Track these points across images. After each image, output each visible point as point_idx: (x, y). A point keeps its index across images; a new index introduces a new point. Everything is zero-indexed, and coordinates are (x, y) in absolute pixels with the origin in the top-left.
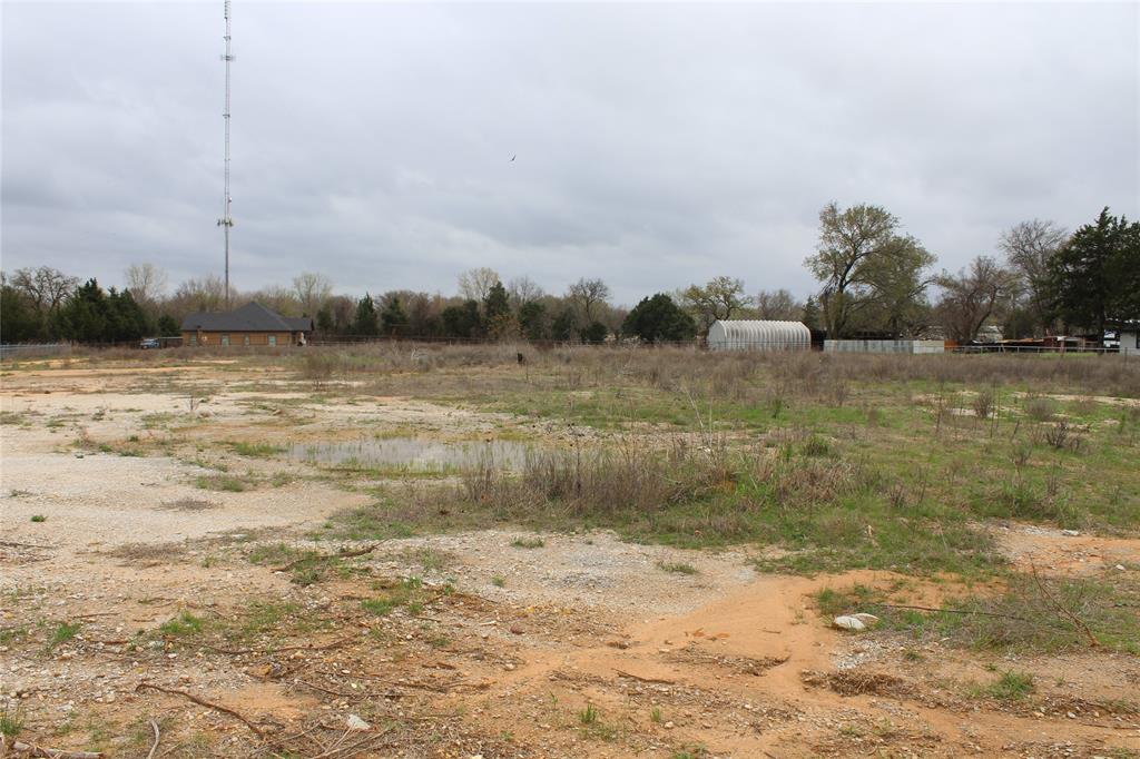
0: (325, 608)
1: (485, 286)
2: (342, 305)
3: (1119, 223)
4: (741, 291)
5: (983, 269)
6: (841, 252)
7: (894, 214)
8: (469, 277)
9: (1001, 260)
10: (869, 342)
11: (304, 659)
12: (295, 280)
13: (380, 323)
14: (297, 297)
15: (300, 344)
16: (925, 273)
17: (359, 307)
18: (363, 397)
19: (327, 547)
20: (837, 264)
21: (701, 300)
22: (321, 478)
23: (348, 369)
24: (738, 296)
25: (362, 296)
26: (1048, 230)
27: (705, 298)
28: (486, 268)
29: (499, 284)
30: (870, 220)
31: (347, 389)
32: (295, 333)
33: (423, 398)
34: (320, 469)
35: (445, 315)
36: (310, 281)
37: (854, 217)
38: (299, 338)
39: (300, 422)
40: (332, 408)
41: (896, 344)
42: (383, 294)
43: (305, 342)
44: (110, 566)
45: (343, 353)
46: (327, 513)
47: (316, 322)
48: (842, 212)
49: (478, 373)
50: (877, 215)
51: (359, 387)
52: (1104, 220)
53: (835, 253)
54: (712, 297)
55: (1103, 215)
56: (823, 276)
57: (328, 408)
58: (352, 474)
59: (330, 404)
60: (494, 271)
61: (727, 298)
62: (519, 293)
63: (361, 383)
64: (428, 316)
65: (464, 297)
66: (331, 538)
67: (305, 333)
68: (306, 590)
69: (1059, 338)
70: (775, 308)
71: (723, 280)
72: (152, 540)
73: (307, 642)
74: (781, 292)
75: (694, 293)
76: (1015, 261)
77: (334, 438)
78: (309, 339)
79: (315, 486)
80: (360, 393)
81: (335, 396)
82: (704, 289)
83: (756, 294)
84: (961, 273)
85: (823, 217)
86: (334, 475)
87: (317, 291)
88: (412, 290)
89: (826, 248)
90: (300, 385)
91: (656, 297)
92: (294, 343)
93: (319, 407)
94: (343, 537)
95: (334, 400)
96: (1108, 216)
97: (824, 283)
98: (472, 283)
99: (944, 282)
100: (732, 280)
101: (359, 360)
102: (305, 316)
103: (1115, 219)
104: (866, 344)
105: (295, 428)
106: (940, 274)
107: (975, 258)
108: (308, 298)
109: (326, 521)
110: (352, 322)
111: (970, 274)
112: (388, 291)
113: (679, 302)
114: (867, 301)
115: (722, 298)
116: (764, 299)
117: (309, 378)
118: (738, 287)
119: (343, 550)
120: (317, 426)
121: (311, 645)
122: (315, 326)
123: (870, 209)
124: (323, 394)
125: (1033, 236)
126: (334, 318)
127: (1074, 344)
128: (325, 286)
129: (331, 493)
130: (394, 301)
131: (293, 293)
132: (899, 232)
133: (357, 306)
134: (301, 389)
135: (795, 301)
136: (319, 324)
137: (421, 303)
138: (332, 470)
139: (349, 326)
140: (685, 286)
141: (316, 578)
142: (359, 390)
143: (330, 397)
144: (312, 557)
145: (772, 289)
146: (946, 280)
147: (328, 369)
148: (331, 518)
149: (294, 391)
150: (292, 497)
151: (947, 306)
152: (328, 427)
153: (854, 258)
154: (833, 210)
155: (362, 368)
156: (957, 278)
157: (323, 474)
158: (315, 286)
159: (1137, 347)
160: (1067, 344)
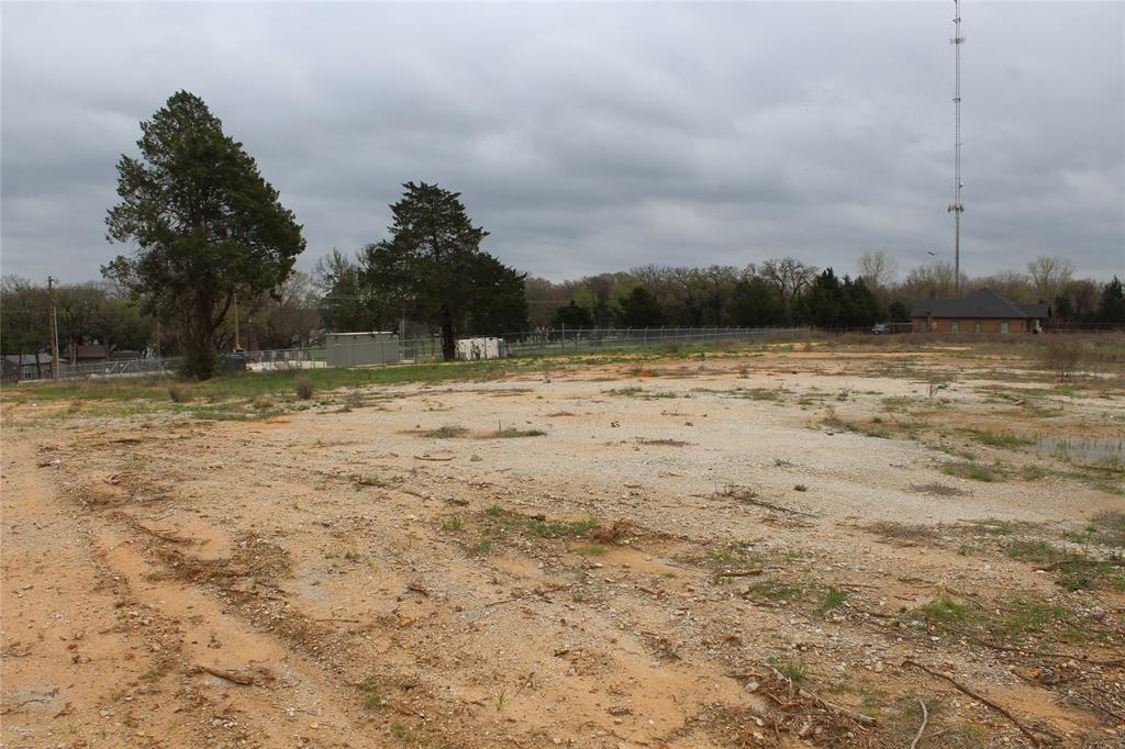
0: (1099, 619)
2: (1085, 289)
11: (1078, 671)
12: (1030, 264)
14: (1031, 282)
15: (1035, 332)
17: (1106, 293)
18: (1117, 391)
19: (1099, 553)
22: (1078, 476)
23: (1097, 360)
25: (1108, 279)
31: (1096, 382)
32: (1030, 320)
34: (1075, 466)
36: (1048, 266)
38: (1035, 325)
39: (1046, 414)
40: (1081, 401)
43: (1040, 330)
44: (868, 541)
45: (1088, 343)
46: (1089, 514)
47: (1054, 308)
51: (1111, 379)
57: (1076, 401)
58: (1113, 475)
59: (1079, 397)
63: (1113, 375)
66: (1098, 542)
67: (1041, 320)
68: (1074, 595)
72: (906, 521)
73: (1080, 652)
77: (1087, 433)
78: (1046, 327)
79: (1071, 484)
80: (1114, 387)
81: (1083, 388)
86: (1092, 473)
87: (1056, 275)
90: (1042, 375)
92: (1028, 330)
93: (1066, 399)
94: (1110, 543)
95: (1083, 393)
101: (1107, 350)
102: (1041, 302)
105: (1041, 420)
108: (1044, 284)
109: (1088, 524)
110: (1096, 308)
117: (1051, 368)
119: (1114, 558)
120: (1066, 419)
121: (1085, 657)
122: (1053, 311)
124: (1070, 386)
126: (1074, 304)
128: (1065, 270)
129: (1091, 493)
131: (1027, 278)
133: (1101, 291)
134: (1042, 379)
136: (1059, 311)
138: (1089, 468)
139: (1092, 313)
141: (1084, 584)
142: (1111, 383)
143: (1078, 389)
144: (1076, 561)
147: (1072, 358)
148: (1093, 520)
149: (1035, 381)
150: (1047, 493)
152: (1079, 421)
155: (1113, 359)
157: (1079, 471)
158: (1053, 270)
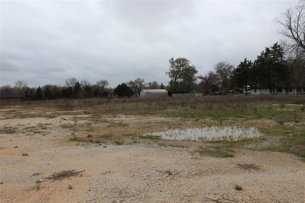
1: (73, 83)
2: (32, 90)
4: (144, 82)
5: (211, 74)
6: (176, 70)
7: (189, 60)
8: (68, 80)
9: (215, 72)
12: (15, 83)
13: (43, 94)
14: (16, 88)
16: (196, 75)
20: (174, 74)
21: (133, 85)
24: (143, 83)
25: (38, 87)
27: (134, 84)
28: (73, 78)
29: (78, 82)
30: (182, 62)
32: (20, 98)
35: (62, 91)
36: (20, 83)
37: (178, 61)
42: (44, 86)
48: (175, 59)
50: (184, 60)
52: (245, 61)
53: (174, 71)
54: (136, 84)
55: (245, 60)
56: (171, 77)
60: (75, 78)
61: (140, 84)
62: (83, 84)
64: (57, 92)
65: (67, 86)
69: (231, 91)
71: (139, 79)
74: (154, 82)
75: (131, 83)
76: (218, 72)
82: (134, 82)
83: (148, 82)
84: (205, 75)
85: (170, 61)
89: (172, 69)
91: (122, 84)
92: (20, 101)
96: (247, 60)
97: (171, 79)
98: (69, 83)
99: (201, 78)
100: (141, 79)
104: (183, 95)
106: (199, 76)
107: (209, 71)
110: (35, 94)
111: (208, 76)
113: (128, 85)
114: (181, 83)
115: (139, 84)
116: (150, 84)
118: (143, 81)
123: (182, 59)
125: (222, 65)
126: (29, 93)
127: (234, 92)
128: (25, 84)
130: (48, 88)
132: (190, 65)
133: (36, 89)
135: (158, 84)
137: (55, 88)
140: (129, 81)
145: (152, 81)
146: (201, 77)
151: (202, 83)
153: (179, 72)
154: (172, 59)
158: (22, 84)
159: (255, 92)
160: (232, 92)
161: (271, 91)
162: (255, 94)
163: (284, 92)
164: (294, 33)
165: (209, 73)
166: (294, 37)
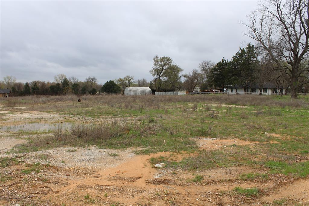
0: (10, 174)
1: (62, 79)
2: (19, 85)
3: (226, 61)
4: (133, 79)
5: (195, 73)
6: (159, 68)
7: (172, 59)
8: (57, 77)
9: (199, 71)
10: (167, 92)
11: (2, 190)
12: (4, 78)
13: (31, 90)
14: (5, 83)
15: (6, 97)
16: (180, 74)
17: (25, 86)
18: (25, 112)
19: (12, 156)
20: (158, 72)
21: (122, 82)
22: (11, 136)
23: (20, 104)
24: (132, 81)
25: (25, 83)
26: (210, 63)
27: (123, 81)
28: (62, 74)
29: (66, 78)
30: (166, 60)
31: (20, 110)
32: (5, 94)
33: (43, 111)
34: (11, 133)
35: (50, 87)
36: (9, 78)
37: (162, 59)
38: (6, 95)
39: (5, 120)
40: (15, 115)
41: (174, 92)
42: (32, 82)
43: (8, 96)
45: (20, 99)
46: (12, 146)
47: (11, 90)
48: (159, 58)
49: (60, 104)
50: (168, 59)
51: (24, 109)
52: (223, 60)
53: (157, 69)
54: (125, 81)
55: (223, 59)
56: (154, 75)
57: (14, 115)
58: (21, 134)
59: (15, 114)
60: (64, 75)
61: (129, 81)
62: (72, 81)
63: (25, 108)
64: (46, 88)
65: (56, 82)
66: (13, 153)
67: (8, 93)
68: (5, 169)
69: (214, 90)
70: (142, 84)
71: (128, 76)
73: (4, 184)
74: (143, 79)
75: (120, 80)
76: (202, 71)
77: (16, 124)
78: (9, 95)
79: (9, 138)
80: (24, 111)
81: (16, 112)
82: (123, 79)
83: (137, 80)
84: (189, 74)
85: (154, 59)
86: (15, 134)
87: (11, 81)
88: (40, 80)
89: (155, 67)
90: (5, 109)
91: (110, 81)
92: (4, 96)
93: (11, 115)
94: (17, 153)
95: (16, 113)
97: (155, 77)
98: (58, 79)
99: (185, 76)
100: (130, 76)
101: (24, 101)
102: (8, 88)
103: (226, 60)
104: (166, 93)
105: (4, 121)
106: (184, 74)
107: (193, 69)
108: (9, 84)
109: (12, 148)
110: (23, 90)
111: (191, 74)
112: (33, 81)
113: (116, 83)
114: (166, 82)
115: (128, 81)
116: (139, 81)
117: (9, 107)
118: (132, 78)
119: (16, 156)
120: (11, 121)
121: (5, 185)
122: (11, 91)
123: (166, 57)
124: (13, 111)
125: (207, 64)
126: (17, 89)
128: (14, 80)
129: (14, 140)
130: (35, 84)
131: (4, 82)
132: (174, 63)
133: (24, 85)
134: (6, 110)
135: (147, 82)
136: (13, 91)
137: (43, 84)
138: (15, 133)
139: (22, 91)
140: (118, 78)
141: (7, 165)
142: (24, 110)
143: (15, 112)
144: (7, 159)
145: (141, 79)
146: (186, 76)
147: (15, 104)
148: (13, 147)
149: (3, 111)
151: (186, 82)
152: (14, 121)
153: (162, 70)
154: (157, 57)
155: (25, 103)
156: (188, 75)
157: (12, 134)
158: (11, 79)
159: (231, 92)
160: (216, 91)
161: (245, 91)
162: (232, 93)
163: (258, 92)
164: (258, 35)
165: (193, 71)
166: (258, 39)
